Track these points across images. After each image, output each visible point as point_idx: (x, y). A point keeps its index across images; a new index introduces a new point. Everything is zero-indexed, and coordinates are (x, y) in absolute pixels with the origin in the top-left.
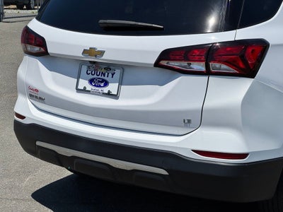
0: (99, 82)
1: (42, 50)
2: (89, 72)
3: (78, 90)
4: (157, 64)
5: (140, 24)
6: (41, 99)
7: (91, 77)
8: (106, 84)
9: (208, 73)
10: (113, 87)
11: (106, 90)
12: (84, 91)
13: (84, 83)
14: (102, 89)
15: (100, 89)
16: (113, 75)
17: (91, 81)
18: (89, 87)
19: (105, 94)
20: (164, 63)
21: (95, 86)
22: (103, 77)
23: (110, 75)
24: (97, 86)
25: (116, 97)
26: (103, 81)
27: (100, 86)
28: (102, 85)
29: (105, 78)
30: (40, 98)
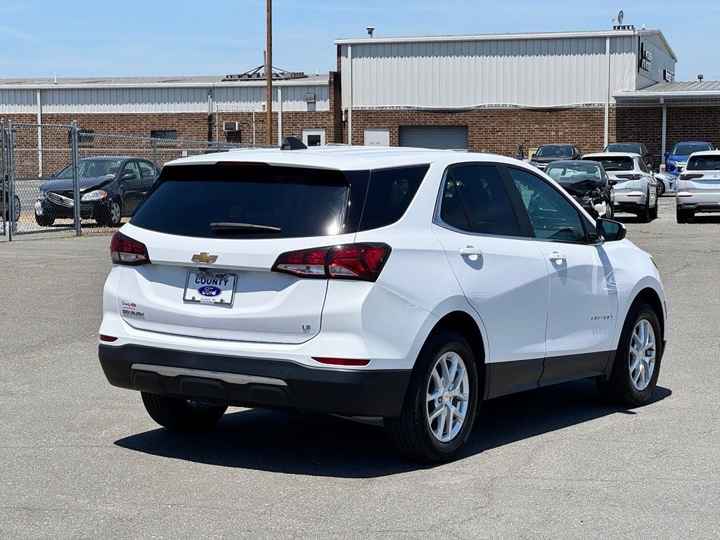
0: (210, 290)
1: (142, 257)
2: (198, 281)
3: (186, 301)
4: (274, 269)
5: (255, 226)
6: (139, 315)
7: (201, 286)
8: (218, 292)
9: (327, 276)
10: (226, 295)
11: (218, 299)
12: (193, 301)
13: (193, 293)
14: (214, 298)
15: (211, 298)
16: (226, 282)
17: (201, 291)
18: (199, 297)
19: (216, 304)
20: (281, 267)
21: (205, 295)
22: (214, 285)
23: (223, 282)
24: (208, 295)
25: (229, 305)
26: (215, 289)
27: (211, 295)
28: (214, 293)
29: (218, 286)
30: (138, 313)
